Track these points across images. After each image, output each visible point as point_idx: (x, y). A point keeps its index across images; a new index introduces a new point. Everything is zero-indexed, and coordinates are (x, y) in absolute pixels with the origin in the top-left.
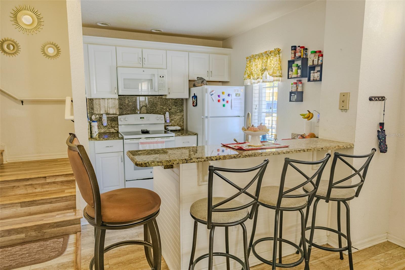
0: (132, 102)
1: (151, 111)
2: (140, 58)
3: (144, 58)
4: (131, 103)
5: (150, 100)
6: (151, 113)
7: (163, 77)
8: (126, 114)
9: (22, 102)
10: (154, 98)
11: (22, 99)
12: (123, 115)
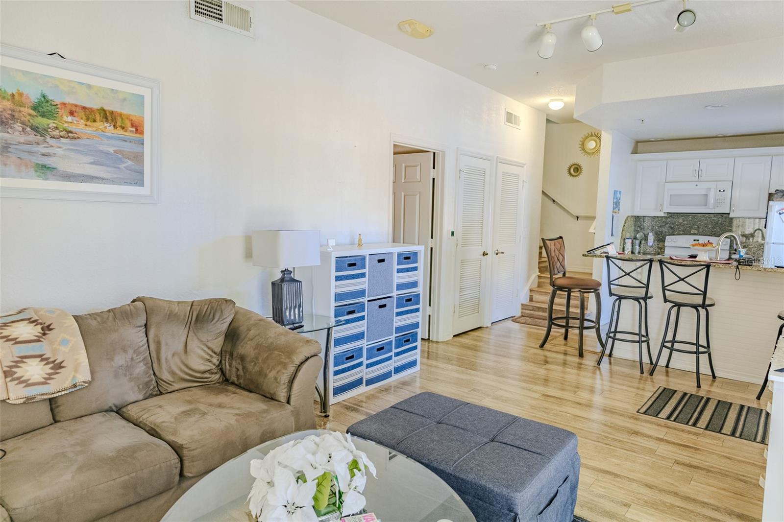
0: (687, 221)
1: (713, 233)
2: (696, 170)
3: (701, 170)
4: (685, 222)
5: (713, 220)
6: (712, 236)
7: (724, 191)
8: (678, 235)
9: (578, 217)
10: (719, 217)
11: (577, 215)
12: (674, 235)
